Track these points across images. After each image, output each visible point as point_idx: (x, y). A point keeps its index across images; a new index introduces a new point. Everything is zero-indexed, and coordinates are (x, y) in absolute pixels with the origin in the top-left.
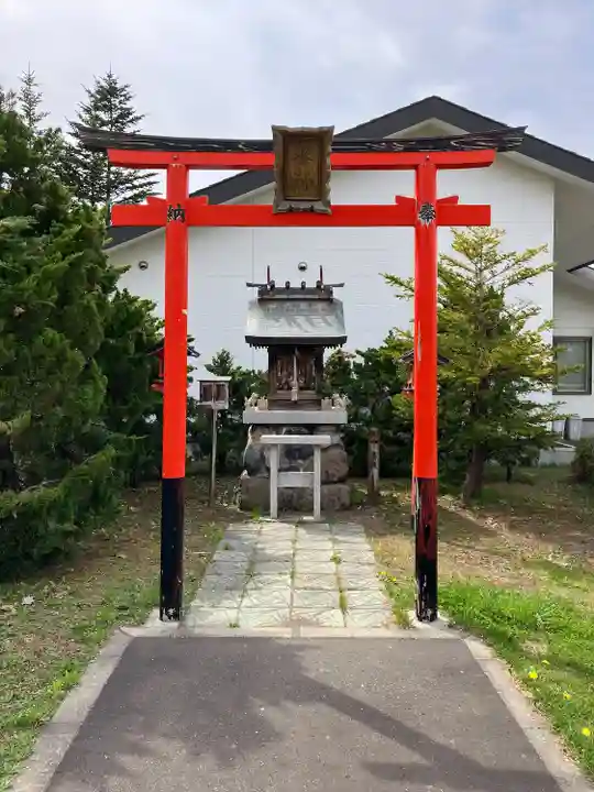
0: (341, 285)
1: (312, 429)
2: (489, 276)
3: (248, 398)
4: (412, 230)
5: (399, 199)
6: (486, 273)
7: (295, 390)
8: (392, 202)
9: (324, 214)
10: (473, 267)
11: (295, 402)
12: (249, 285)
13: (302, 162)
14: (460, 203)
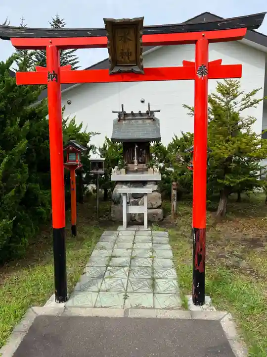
0: (159, 111)
1: (144, 183)
2: (233, 104)
3: (113, 168)
4: (192, 82)
5: (185, 62)
6: (232, 103)
7: (136, 164)
9: (139, 73)
10: (225, 100)
11: (136, 170)
12: (114, 112)
13: (125, 42)
14: (222, 64)
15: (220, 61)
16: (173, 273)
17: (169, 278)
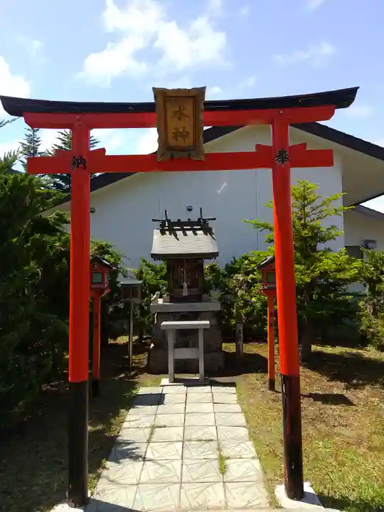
4: (270, 171)
5: (258, 146)
7: (185, 289)
8: (253, 150)
11: (186, 297)
12: (154, 220)
13: (180, 119)
14: (308, 148)
15: (304, 145)
16: (249, 449)
17: (244, 456)
